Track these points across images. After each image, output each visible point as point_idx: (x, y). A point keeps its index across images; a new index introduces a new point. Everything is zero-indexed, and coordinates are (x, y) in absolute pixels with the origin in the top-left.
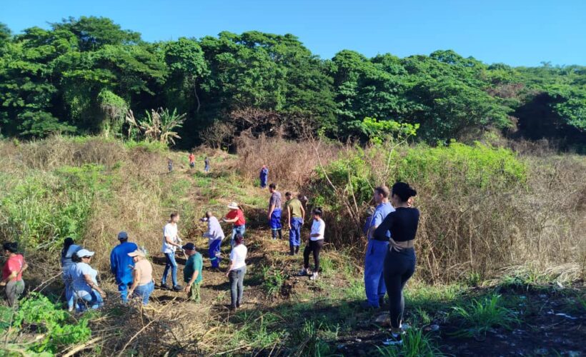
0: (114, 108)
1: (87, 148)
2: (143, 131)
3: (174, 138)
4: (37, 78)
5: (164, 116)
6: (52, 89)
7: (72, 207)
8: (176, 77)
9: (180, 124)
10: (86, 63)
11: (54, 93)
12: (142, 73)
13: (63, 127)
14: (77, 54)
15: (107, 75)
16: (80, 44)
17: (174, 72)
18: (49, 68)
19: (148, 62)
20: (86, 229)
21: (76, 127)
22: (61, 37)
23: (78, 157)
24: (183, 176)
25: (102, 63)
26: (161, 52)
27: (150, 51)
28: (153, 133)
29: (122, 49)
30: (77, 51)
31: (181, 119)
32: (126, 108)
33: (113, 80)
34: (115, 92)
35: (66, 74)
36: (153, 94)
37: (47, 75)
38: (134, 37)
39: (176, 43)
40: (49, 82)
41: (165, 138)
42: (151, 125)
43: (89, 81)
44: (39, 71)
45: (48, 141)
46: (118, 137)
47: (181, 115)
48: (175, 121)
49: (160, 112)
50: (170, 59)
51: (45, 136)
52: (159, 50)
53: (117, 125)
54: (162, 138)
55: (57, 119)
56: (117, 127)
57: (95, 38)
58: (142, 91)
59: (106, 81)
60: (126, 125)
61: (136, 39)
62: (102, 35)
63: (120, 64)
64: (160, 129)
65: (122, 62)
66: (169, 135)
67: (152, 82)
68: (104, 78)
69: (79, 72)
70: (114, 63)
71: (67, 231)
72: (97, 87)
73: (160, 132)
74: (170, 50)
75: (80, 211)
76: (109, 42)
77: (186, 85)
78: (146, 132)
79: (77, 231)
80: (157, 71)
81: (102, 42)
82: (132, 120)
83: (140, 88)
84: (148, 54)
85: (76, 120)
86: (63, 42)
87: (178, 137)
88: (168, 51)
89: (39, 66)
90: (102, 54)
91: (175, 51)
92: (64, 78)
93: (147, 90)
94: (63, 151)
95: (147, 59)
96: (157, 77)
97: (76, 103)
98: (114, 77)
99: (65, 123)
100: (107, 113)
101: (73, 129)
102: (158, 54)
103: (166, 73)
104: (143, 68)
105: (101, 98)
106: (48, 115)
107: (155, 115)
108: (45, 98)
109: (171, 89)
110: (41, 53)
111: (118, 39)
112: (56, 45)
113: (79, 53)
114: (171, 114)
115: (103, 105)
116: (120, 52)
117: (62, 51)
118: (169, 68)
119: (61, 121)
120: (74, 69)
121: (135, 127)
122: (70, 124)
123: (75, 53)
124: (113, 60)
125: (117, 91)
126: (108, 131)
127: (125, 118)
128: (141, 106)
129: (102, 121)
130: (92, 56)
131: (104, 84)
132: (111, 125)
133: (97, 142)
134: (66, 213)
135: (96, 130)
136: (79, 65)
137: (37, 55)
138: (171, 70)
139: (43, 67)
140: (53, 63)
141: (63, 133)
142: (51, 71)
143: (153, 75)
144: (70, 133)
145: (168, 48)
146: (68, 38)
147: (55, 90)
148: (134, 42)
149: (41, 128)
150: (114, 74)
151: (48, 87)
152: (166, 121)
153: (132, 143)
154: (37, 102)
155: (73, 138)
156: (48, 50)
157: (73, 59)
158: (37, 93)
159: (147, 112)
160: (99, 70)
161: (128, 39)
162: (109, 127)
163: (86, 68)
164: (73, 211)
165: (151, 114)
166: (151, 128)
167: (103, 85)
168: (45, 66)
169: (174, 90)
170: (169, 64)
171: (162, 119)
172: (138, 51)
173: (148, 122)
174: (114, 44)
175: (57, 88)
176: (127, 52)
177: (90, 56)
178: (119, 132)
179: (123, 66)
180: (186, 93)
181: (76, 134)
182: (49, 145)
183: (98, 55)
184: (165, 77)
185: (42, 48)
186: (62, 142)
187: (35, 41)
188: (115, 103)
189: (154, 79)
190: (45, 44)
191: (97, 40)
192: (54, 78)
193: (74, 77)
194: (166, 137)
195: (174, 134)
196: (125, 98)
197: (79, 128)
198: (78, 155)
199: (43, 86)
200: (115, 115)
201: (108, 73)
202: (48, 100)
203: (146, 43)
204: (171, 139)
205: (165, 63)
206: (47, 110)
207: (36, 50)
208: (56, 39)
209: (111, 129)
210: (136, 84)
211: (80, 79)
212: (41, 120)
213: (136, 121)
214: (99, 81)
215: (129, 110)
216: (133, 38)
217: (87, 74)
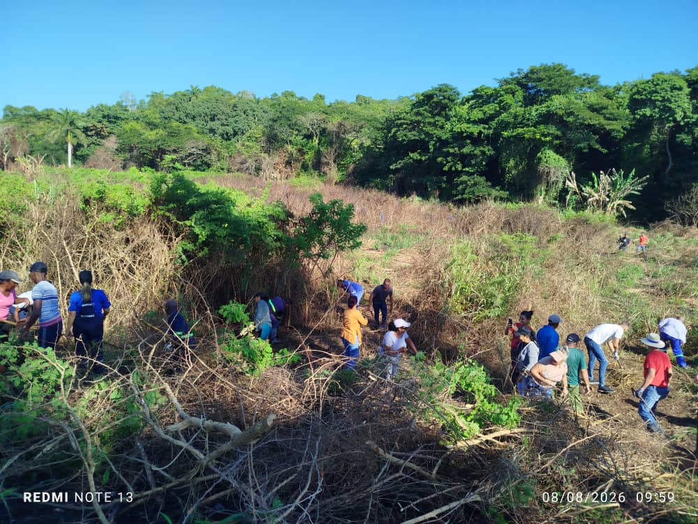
0: (552, 171)
1: (517, 217)
2: (585, 199)
3: (626, 208)
4: (476, 140)
5: (616, 180)
6: (489, 151)
7: (500, 279)
8: (641, 128)
9: (638, 191)
10: (528, 120)
11: (491, 156)
12: (594, 125)
13: (494, 192)
14: (520, 110)
15: (551, 132)
16: (525, 98)
17: (639, 121)
18: (489, 128)
19: (604, 111)
20: (511, 306)
21: (507, 193)
22: (507, 93)
23: (509, 226)
24: (634, 260)
25: (547, 118)
26: (624, 97)
27: (609, 97)
28: (598, 201)
29: (573, 98)
30: (521, 106)
31: (640, 183)
32: (567, 171)
33: (557, 137)
34: (557, 152)
35: (505, 134)
36: (605, 151)
37: (487, 137)
38: (591, 82)
39: (647, 82)
40: (488, 145)
41: (612, 208)
42: (597, 191)
43: (529, 140)
44: (480, 133)
45: (479, 206)
46: (554, 205)
47: (640, 178)
48: (631, 185)
49: (611, 174)
50: (635, 104)
51: (477, 202)
52: (621, 94)
53: (554, 190)
54: (609, 208)
55: (490, 184)
56: (553, 193)
57: (543, 89)
58: (591, 148)
59: (548, 139)
60: (565, 191)
61: (592, 84)
62: (551, 85)
63: (568, 117)
64: (608, 196)
65: (571, 114)
66: (618, 205)
67: (605, 137)
68: (545, 136)
69: (520, 130)
70: (561, 117)
71: (492, 303)
72: (537, 145)
73: (608, 200)
74: (638, 92)
75: (508, 285)
76: (558, 92)
77: (653, 137)
78: (590, 200)
79: (502, 305)
80: (615, 122)
81: (550, 93)
82: (572, 185)
83: (589, 145)
84: (605, 101)
85: (509, 184)
86: (508, 99)
87: (632, 207)
88: (635, 94)
89: (480, 127)
90: (548, 107)
91: (645, 93)
92: (503, 138)
93: (597, 146)
94: (494, 218)
95: (603, 108)
96: (614, 130)
97: (512, 165)
98: (559, 133)
99: (497, 188)
100: (545, 177)
101: (505, 194)
102: (620, 100)
103: (627, 124)
104: (596, 120)
105: (540, 159)
106: (482, 180)
107: (604, 178)
108: (482, 161)
109: (631, 143)
110: (484, 113)
111: (569, 87)
112: (501, 101)
113: (523, 109)
114: (626, 177)
115: (541, 168)
116: (570, 103)
117: (505, 108)
118: (632, 117)
119: (493, 186)
120: (515, 127)
121: (575, 193)
122: (502, 189)
123: (518, 109)
124: (560, 112)
125: (559, 150)
126: (542, 197)
127: (564, 183)
128: (586, 167)
129: (536, 186)
130: (537, 110)
131: (546, 142)
132: (546, 191)
133: (530, 209)
134: (493, 284)
135: (529, 197)
136: (520, 123)
137: (480, 115)
138: (634, 118)
139: (484, 128)
140: (493, 124)
141: (495, 199)
142: (491, 132)
143: (608, 128)
144: (501, 199)
145: (634, 90)
146: (513, 94)
147: (492, 153)
148: (590, 88)
149: (473, 192)
150: (558, 130)
151: (486, 149)
152: (618, 187)
153: (571, 212)
154: (473, 166)
155: (504, 205)
156: (490, 110)
157: (515, 117)
158: (475, 156)
159: (593, 174)
160: (542, 127)
161: (582, 86)
162: (544, 193)
163: (528, 126)
164: (500, 283)
165: (598, 177)
166: (596, 195)
167: (544, 144)
168: (487, 126)
169: (635, 144)
170: (633, 112)
171: (613, 184)
172: (593, 98)
173: (593, 187)
174: (564, 93)
175: (494, 150)
176: (579, 101)
177: (534, 111)
178: (555, 199)
179: (571, 119)
180: (653, 147)
181: (508, 200)
182: (480, 211)
183: (543, 109)
184: (624, 129)
185: (485, 108)
186: (494, 208)
187: (480, 101)
188: (556, 165)
189: (609, 133)
190: (489, 103)
191: (545, 91)
192: (493, 140)
193: (515, 137)
194: (615, 207)
195: (628, 203)
196: (567, 158)
197: (510, 194)
198: (507, 223)
199: (482, 148)
200: (554, 179)
201: (553, 130)
202: (484, 163)
203: (605, 88)
204: (622, 209)
205: (627, 111)
206: (481, 174)
207: (480, 110)
208: (502, 96)
209: (546, 195)
210: (585, 140)
211: (520, 138)
212: (475, 184)
213: (578, 186)
214: (540, 139)
215: (570, 172)
216: (589, 83)
217: (528, 132)
